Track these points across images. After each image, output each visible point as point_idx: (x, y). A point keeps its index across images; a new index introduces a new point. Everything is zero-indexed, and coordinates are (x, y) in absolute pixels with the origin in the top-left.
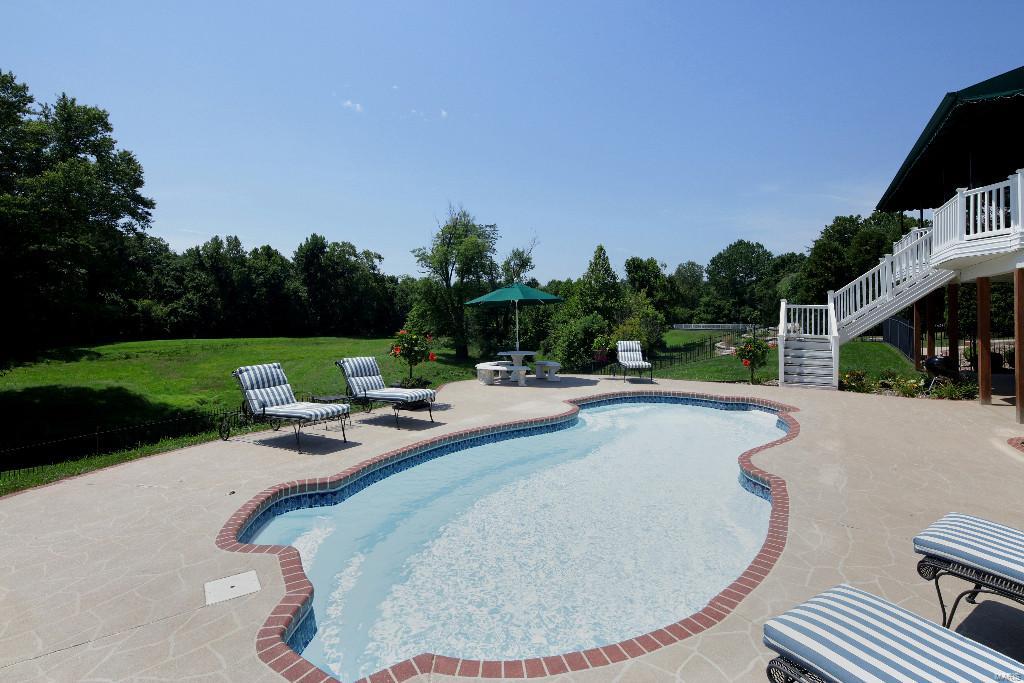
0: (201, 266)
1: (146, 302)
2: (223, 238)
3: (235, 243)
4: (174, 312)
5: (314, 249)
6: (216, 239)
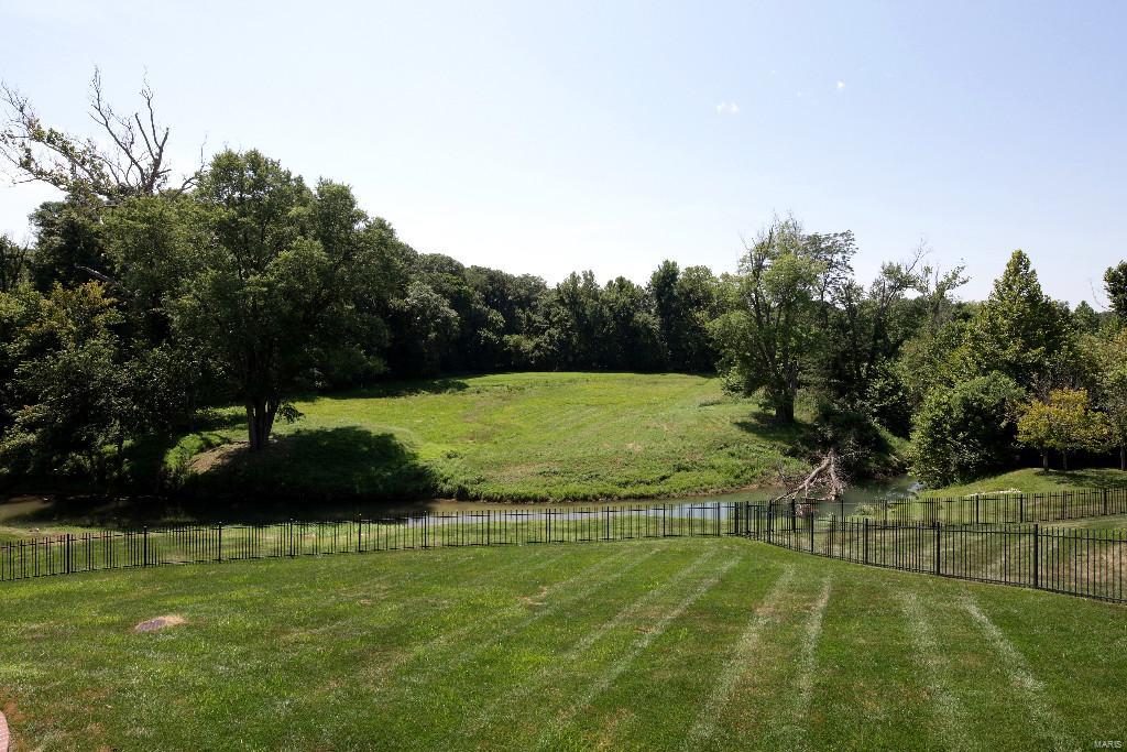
0: (561, 301)
1: (516, 337)
2: (579, 273)
3: (589, 277)
4: (537, 346)
5: (666, 278)
6: (573, 275)
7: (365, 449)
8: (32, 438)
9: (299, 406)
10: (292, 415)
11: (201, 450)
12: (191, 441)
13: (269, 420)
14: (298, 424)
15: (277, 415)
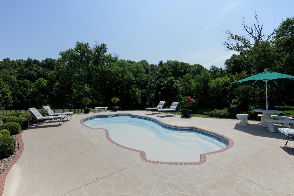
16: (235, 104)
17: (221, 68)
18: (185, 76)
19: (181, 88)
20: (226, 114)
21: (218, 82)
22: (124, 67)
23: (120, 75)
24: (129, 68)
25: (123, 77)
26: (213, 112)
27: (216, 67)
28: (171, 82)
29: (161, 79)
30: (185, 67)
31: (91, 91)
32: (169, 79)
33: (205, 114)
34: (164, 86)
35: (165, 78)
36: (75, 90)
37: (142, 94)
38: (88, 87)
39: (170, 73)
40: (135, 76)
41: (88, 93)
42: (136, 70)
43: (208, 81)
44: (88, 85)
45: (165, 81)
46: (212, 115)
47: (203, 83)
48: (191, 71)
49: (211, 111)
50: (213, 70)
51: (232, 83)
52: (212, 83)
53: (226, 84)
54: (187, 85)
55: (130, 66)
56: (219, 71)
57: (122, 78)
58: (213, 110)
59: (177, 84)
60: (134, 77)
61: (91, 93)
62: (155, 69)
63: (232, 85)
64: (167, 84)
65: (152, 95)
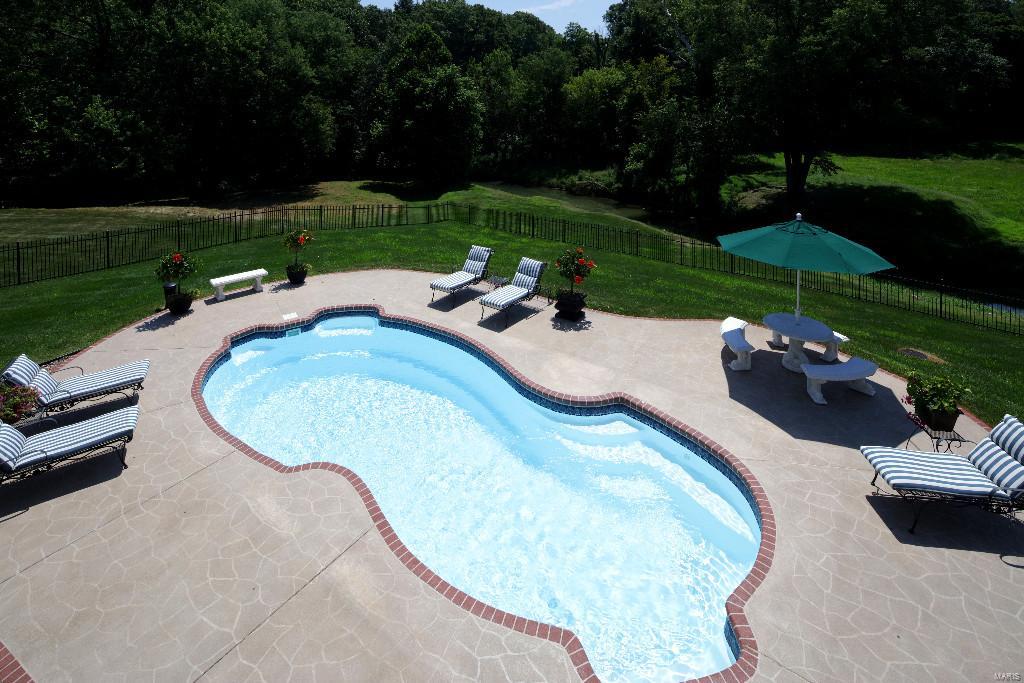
7: (920, 213)
8: (640, 165)
9: (837, 159)
10: (829, 168)
11: (745, 189)
12: (737, 180)
13: (804, 171)
14: (838, 179)
15: (812, 167)
16: (638, 157)
17: (597, 35)
18: (488, 57)
19: (479, 105)
20: (611, 184)
21: (591, 84)
22: (268, 22)
23: (256, 57)
24: (290, 25)
25: (264, 64)
26: (575, 179)
27: (583, 27)
28: (449, 83)
29: (414, 72)
30: (490, 24)
31: (125, 125)
32: (440, 72)
33: (551, 187)
34: (422, 97)
35: (426, 69)
36: (39, 120)
37: (339, 119)
38: (107, 108)
39: (444, 50)
40: (317, 59)
41: (106, 133)
42: (318, 35)
43: (560, 79)
44: (104, 99)
45: (429, 81)
46: (574, 189)
47: (546, 83)
48: (507, 38)
49: (570, 175)
50: (572, 36)
51: (628, 90)
52: (573, 88)
53: (614, 91)
54: (495, 86)
55: (293, 20)
56: (590, 41)
57: (260, 67)
58: (576, 173)
59: (469, 93)
60: (313, 65)
61: (123, 133)
62: (384, 26)
63: (630, 97)
64: (435, 91)
65: (378, 128)
